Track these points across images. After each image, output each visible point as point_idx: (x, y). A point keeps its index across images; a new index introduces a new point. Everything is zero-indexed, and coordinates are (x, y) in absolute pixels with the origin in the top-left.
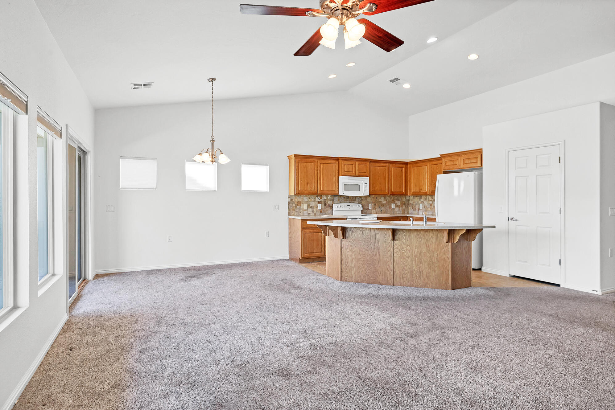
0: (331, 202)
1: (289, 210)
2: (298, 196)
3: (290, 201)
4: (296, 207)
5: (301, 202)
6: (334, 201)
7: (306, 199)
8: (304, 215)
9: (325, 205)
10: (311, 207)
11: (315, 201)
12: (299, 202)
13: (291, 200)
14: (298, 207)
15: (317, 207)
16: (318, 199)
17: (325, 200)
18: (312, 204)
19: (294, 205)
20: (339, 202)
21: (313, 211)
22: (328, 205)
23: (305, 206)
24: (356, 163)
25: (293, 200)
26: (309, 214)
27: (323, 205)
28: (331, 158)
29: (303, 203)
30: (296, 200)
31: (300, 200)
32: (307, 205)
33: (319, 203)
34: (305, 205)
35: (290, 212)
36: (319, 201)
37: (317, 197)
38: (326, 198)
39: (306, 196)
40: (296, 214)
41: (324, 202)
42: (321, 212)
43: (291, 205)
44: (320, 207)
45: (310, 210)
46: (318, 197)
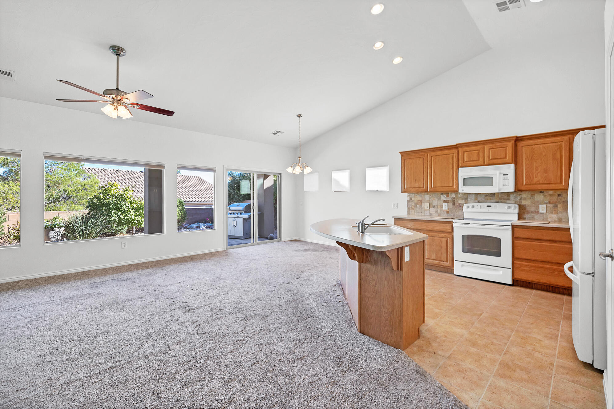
0: (464, 201)
1: (409, 208)
2: (418, 194)
3: (409, 200)
4: (415, 206)
5: (422, 200)
6: (468, 199)
7: (427, 197)
8: (424, 215)
9: (454, 204)
10: (434, 207)
11: (439, 199)
12: (419, 200)
13: (411, 199)
14: (417, 206)
15: (442, 207)
16: (443, 197)
17: (454, 198)
18: (435, 203)
19: (413, 204)
20: (477, 201)
21: (436, 212)
22: (458, 204)
23: (426, 206)
24: (485, 147)
25: (413, 199)
26: (431, 215)
27: (451, 204)
28: (447, 148)
29: (424, 202)
30: (416, 199)
31: (420, 199)
32: (429, 204)
33: (445, 202)
34: (426, 204)
35: (409, 211)
36: (445, 199)
37: (441, 195)
38: (454, 197)
39: (428, 194)
40: (415, 213)
41: (452, 202)
42: (448, 212)
43: (410, 203)
44: (445, 206)
45: (432, 210)
46: (444, 195)
